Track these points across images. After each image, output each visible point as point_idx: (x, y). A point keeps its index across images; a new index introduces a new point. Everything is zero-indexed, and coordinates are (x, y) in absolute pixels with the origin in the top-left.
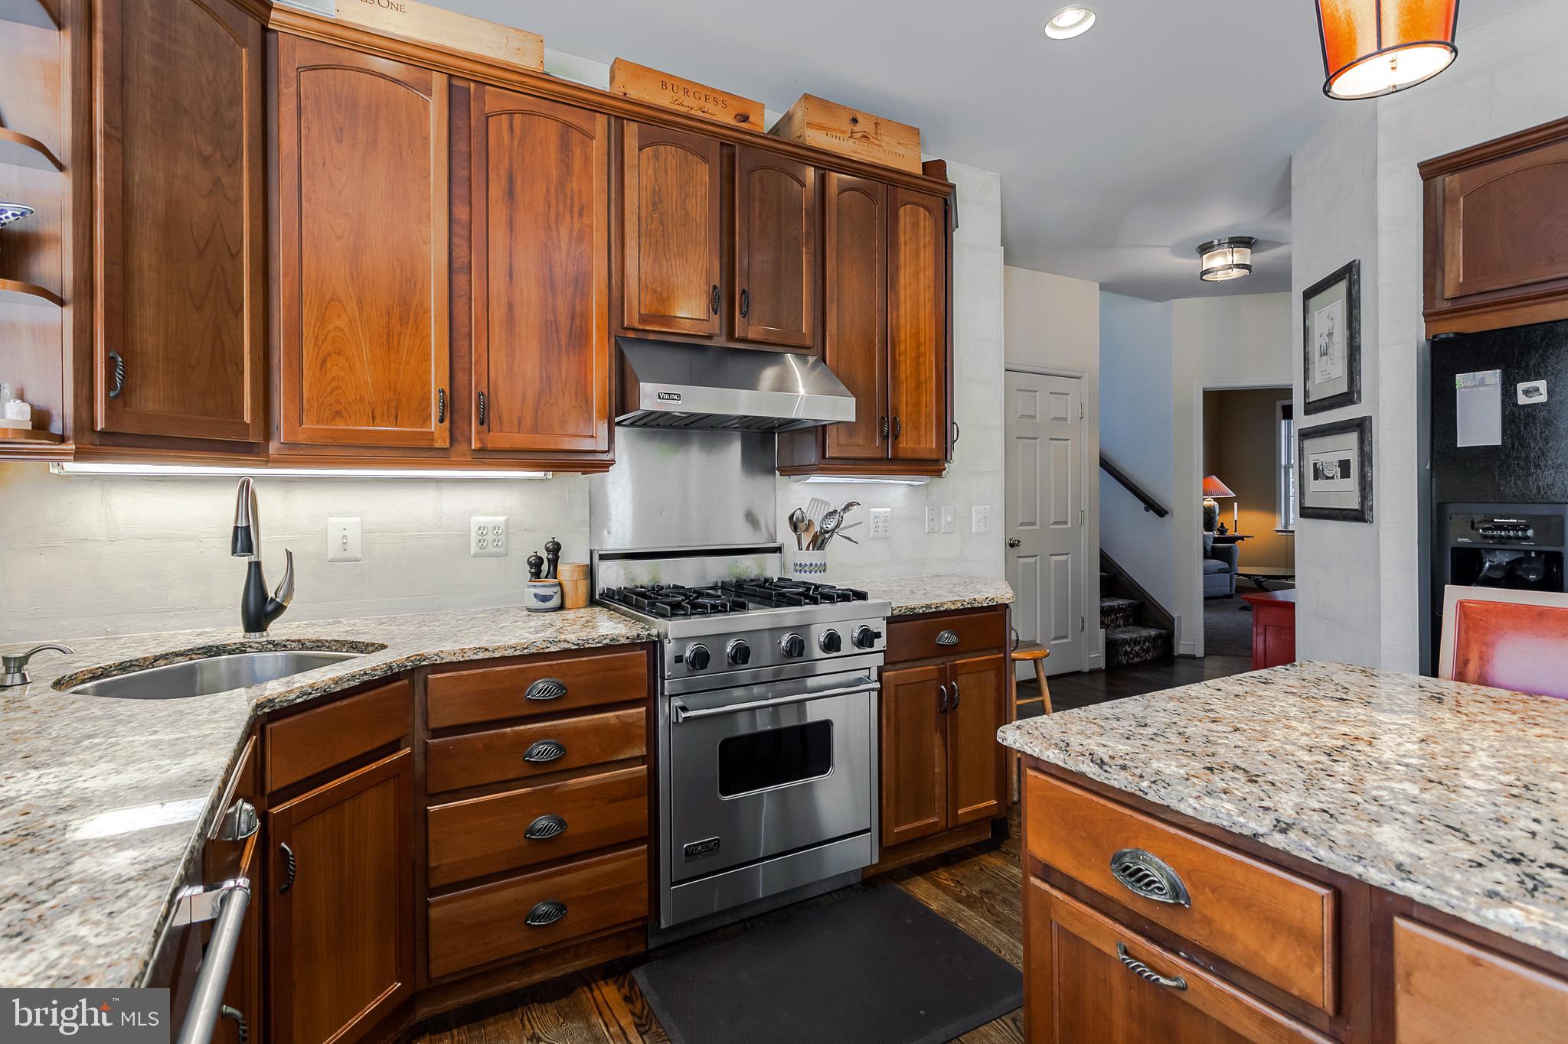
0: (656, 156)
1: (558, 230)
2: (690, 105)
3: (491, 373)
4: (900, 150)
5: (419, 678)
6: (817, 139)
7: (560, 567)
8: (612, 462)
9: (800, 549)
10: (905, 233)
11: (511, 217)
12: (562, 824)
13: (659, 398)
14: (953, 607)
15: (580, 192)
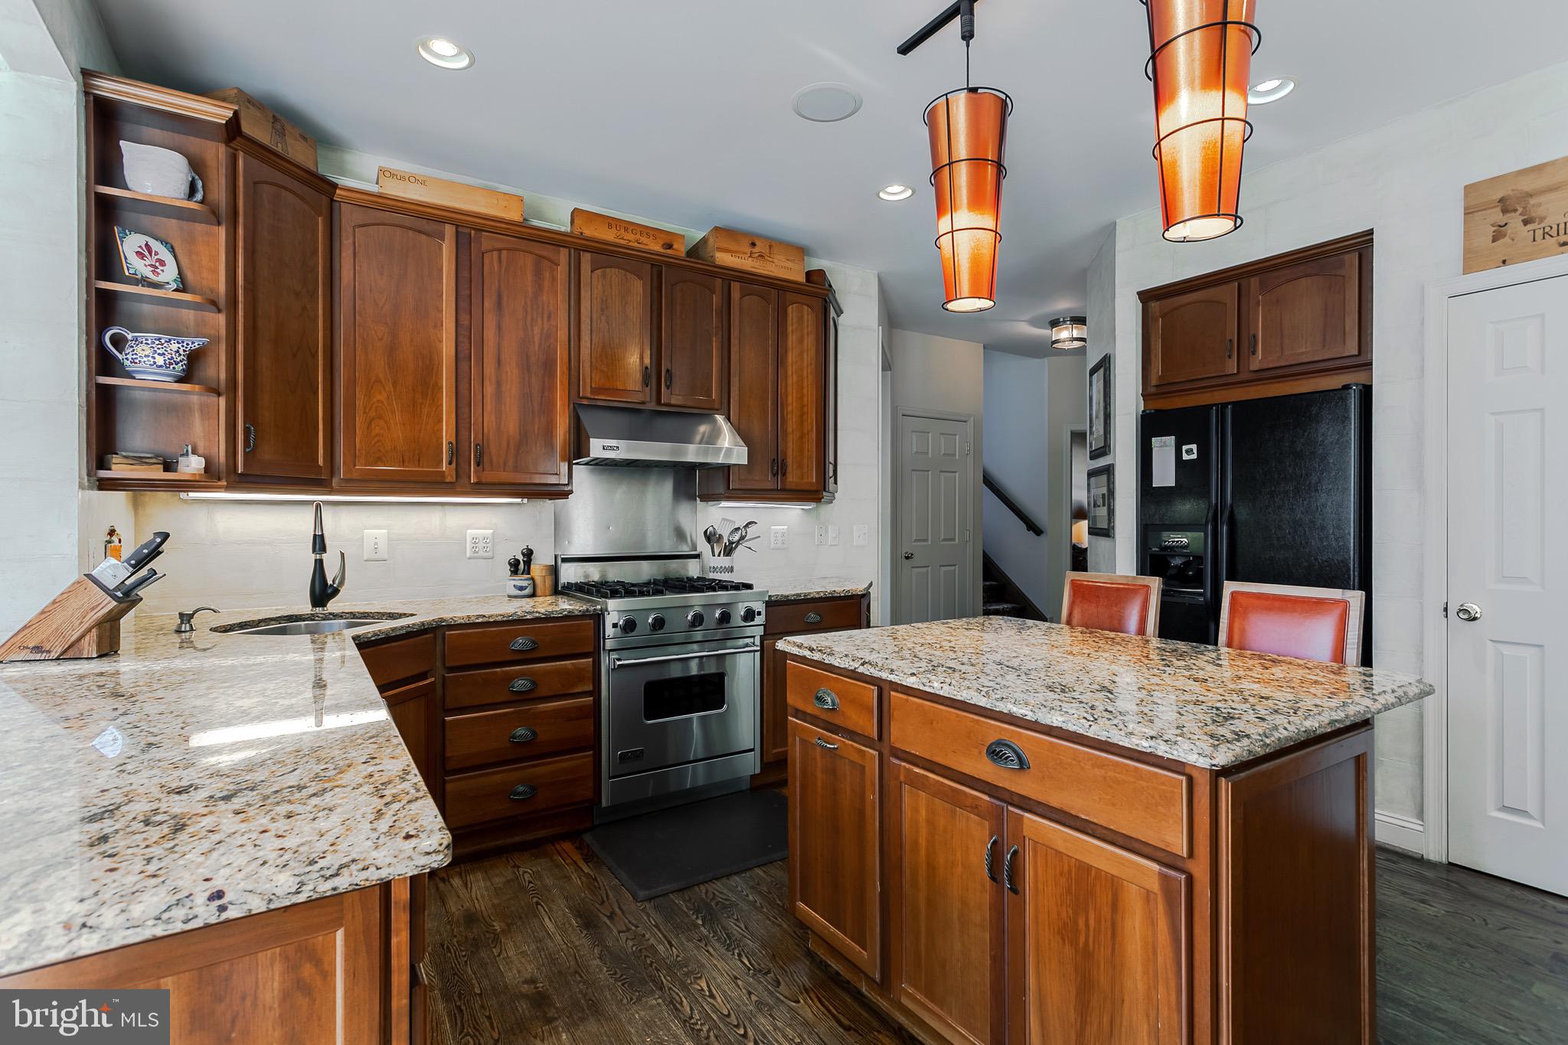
0: (604, 276)
1: (532, 330)
2: (630, 239)
3: (485, 430)
4: (789, 264)
5: (439, 633)
6: (724, 259)
7: (532, 566)
8: (571, 492)
9: (714, 556)
10: (792, 325)
11: (499, 322)
12: (534, 733)
13: (604, 449)
14: (817, 596)
15: (549, 303)
